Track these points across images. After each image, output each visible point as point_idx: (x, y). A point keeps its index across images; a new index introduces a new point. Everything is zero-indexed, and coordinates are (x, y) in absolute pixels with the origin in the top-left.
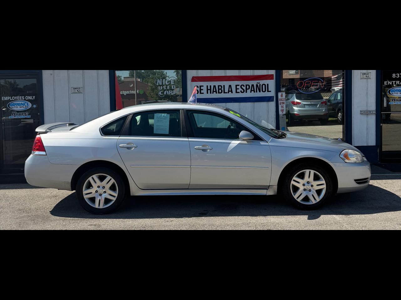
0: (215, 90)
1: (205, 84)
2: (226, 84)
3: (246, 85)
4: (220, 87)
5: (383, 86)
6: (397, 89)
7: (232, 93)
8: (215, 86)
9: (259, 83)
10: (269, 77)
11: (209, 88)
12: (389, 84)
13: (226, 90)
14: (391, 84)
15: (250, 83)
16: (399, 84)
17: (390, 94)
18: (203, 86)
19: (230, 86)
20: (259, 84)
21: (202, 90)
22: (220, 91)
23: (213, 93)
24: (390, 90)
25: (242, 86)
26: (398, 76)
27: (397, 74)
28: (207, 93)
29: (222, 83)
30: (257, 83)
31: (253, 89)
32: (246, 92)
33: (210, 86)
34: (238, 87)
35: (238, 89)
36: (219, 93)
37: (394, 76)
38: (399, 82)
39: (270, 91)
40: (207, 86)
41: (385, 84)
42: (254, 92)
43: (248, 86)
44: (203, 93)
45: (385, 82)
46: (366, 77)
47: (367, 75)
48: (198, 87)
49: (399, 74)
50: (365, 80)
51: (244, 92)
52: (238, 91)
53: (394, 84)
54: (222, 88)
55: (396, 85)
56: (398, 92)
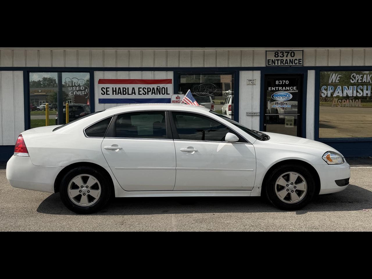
0: (119, 92)
1: (111, 86)
2: (130, 86)
4: (124, 89)
5: (268, 91)
6: (280, 94)
7: (135, 94)
8: (119, 88)
9: (159, 86)
10: (168, 81)
11: (114, 90)
12: (272, 90)
13: (130, 92)
14: (274, 89)
15: (151, 86)
16: (281, 89)
17: (273, 98)
18: (109, 88)
19: (133, 89)
20: (159, 88)
21: (109, 91)
22: (125, 93)
23: (118, 94)
24: (273, 95)
25: (144, 89)
26: (281, 83)
27: (280, 81)
28: (113, 94)
29: (126, 86)
30: (157, 86)
31: (153, 92)
32: (148, 94)
33: (116, 88)
34: (140, 90)
35: (141, 91)
36: (123, 94)
37: (277, 82)
38: (281, 88)
39: (169, 94)
40: (113, 88)
41: (269, 90)
42: (155, 94)
43: (149, 89)
44: (109, 94)
45: (269, 88)
46: (252, 83)
47: (253, 82)
48: (104, 89)
49: (281, 81)
50: (251, 86)
51: (146, 94)
52: (140, 93)
53: (277, 89)
54: (126, 90)
55: (279, 91)
56: (280, 97)
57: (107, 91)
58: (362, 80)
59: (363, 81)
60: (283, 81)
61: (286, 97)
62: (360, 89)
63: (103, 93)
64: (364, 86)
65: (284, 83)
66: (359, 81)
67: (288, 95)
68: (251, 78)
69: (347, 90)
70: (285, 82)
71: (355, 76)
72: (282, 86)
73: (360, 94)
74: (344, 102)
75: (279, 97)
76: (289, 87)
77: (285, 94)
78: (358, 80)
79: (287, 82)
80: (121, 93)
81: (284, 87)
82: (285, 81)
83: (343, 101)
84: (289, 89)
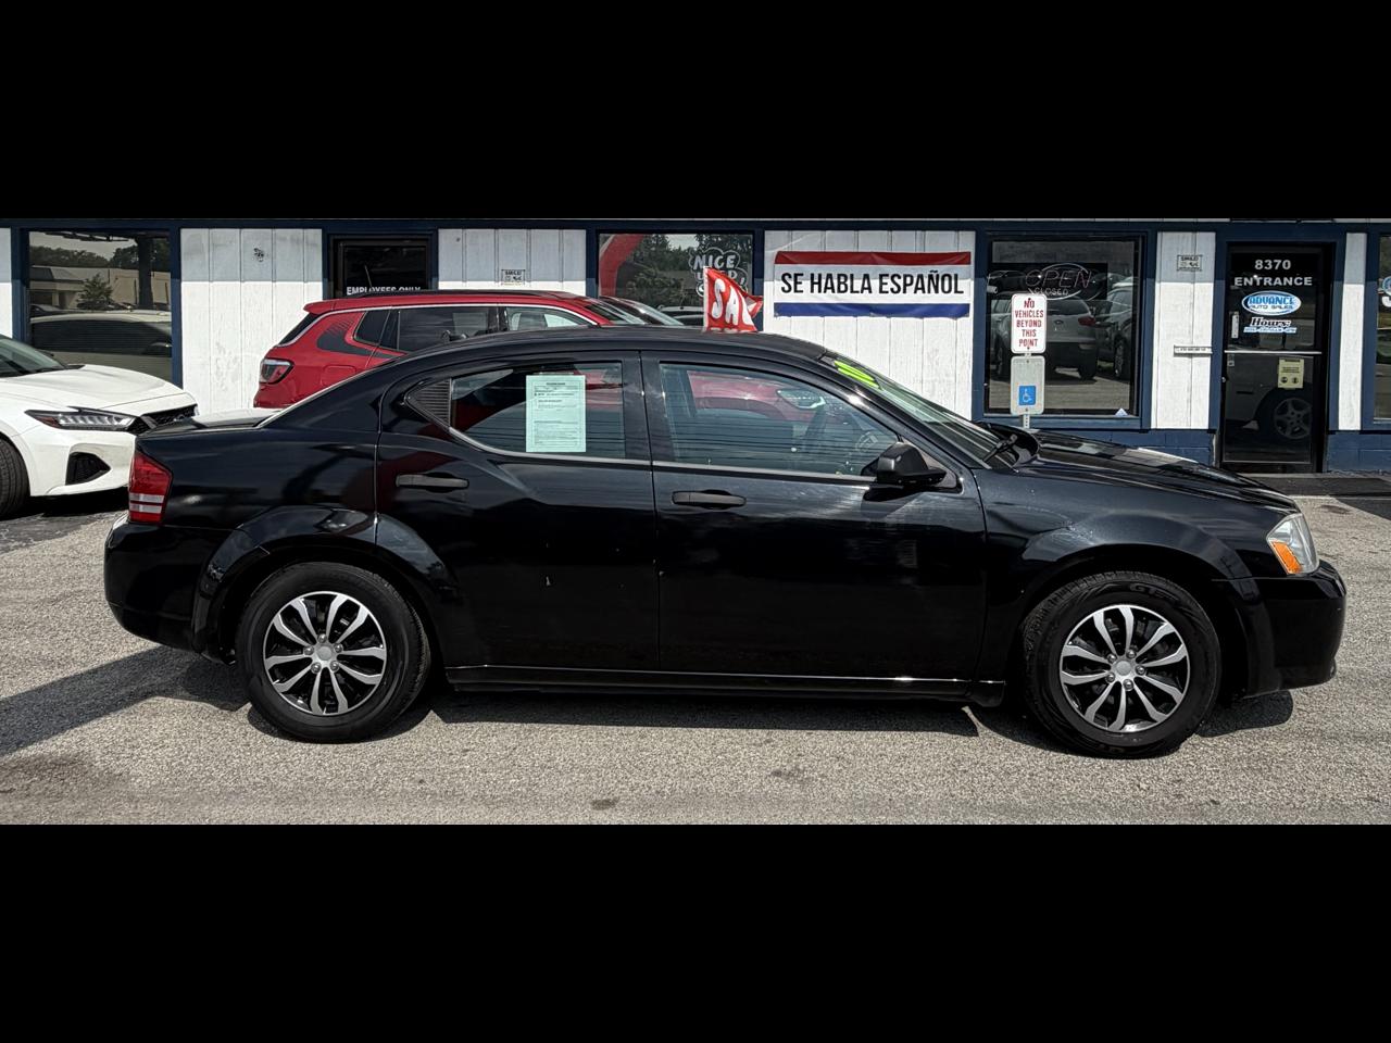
0: (829, 286)
1: (808, 269)
2: (857, 271)
3: (905, 276)
4: (842, 280)
5: (1233, 287)
6: (1265, 296)
7: (870, 292)
8: (829, 276)
9: (937, 271)
10: (961, 258)
11: (816, 280)
12: (1245, 284)
13: (857, 287)
14: (1251, 284)
15: (915, 270)
16: (1270, 284)
17: (1246, 307)
18: (802, 275)
19: (866, 277)
20: (935, 275)
21: (801, 283)
22: (843, 287)
23: (825, 292)
24: (1247, 299)
25: (896, 278)
26: (1268, 266)
27: (1266, 261)
28: (812, 291)
29: (847, 269)
30: (931, 272)
31: (920, 286)
32: (905, 292)
33: (820, 276)
34: (885, 279)
35: (886, 284)
36: (839, 291)
37: (1259, 264)
38: (1270, 280)
39: (962, 292)
40: (812, 275)
41: (1236, 284)
42: (924, 292)
43: (908, 280)
44: (802, 292)
45: (1236, 279)
46: (1190, 266)
47: (1194, 262)
48: (790, 277)
49: (1271, 261)
50: (1189, 272)
51: (898, 292)
52: (885, 288)
53: (1258, 284)
54: (846, 280)
55: (1262, 288)
56: (1267, 304)
57: (796, 283)
60: (1275, 261)
61: (1283, 306)
63: (787, 288)
65: (1277, 268)
67: (1288, 301)
68: (1189, 253)
70: (1281, 264)
72: (1273, 274)
75: (1263, 304)
76: (1291, 278)
77: (1280, 297)
79: (1287, 265)
80: (832, 288)
81: (1278, 279)
82: (1279, 261)
84: (1290, 283)
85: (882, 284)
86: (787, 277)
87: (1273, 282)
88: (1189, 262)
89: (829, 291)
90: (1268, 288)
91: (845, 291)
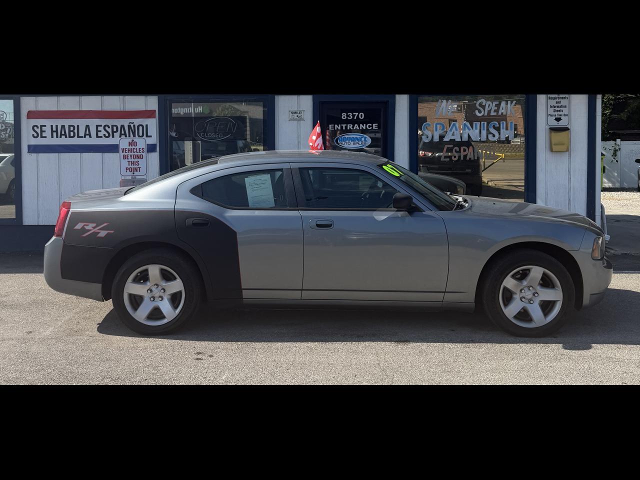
0: (63, 133)
1: (48, 123)
2: (82, 123)
3: (113, 126)
4: (72, 128)
5: (328, 131)
6: (349, 136)
7: (90, 137)
8: (63, 127)
9: (133, 123)
10: (149, 114)
11: (54, 129)
12: (336, 129)
13: (82, 134)
14: (339, 128)
15: (119, 122)
16: (352, 128)
17: (338, 144)
18: (45, 126)
19: (87, 127)
20: (132, 125)
21: (45, 131)
22: (72, 134)
23: (61, 137)
24: (338, 139)
25: (107, 128)
26: (350, 117)
27: (349, 114)
28: (52, 137)
29: (75, 122)
30: (130, 123)
31: (123, 132)
32: (113, 137)
33: (57, 126)
34: (100, 128)
35: (100, 131)
36: (70, 137)
37: (344, 116)
38: (352, 125)
39: (151, 136)
40: (52, 126)
41: (330, 129)
42: (126, 136)
43: (115, 128)
44: (46, 137)
45: (330, 125)
46: (297, 118)
47: (299, 115)
48: (38, 127)
49: (351, 114)
50: (296, 122)
51: (109, 136)
52: (100, 134)
53: (344, 128)
54: (74, 129)
55: (348, 131)
56: (350, 142)
57: (42, 131)
58: (497, 111)
59: (500, 113)
60: (354, 114)
61: (360, 143)
62: (494, 127)
63: (36, 135)
64: (501, 122)
65: (355, 118)
66: (493, 113)
67: (363, 139)
68: (295, 109)
69: (469, 130)
70: (358, 115)
71: (484, 104)
72: (353, 122)
73: (494, 136)
74: (465, 150)
75: (347, 142)
76: (365, 125)
77: (358, 137)
78: (489, 112)
79: (362, 116)
80: (65, 134)
81: (356, 125)
82: (357, 114)
83: (462, 150)
84: (364, 128)
85: (98, 131)
86: (35, 128)
87: (353, 127)
88: (296, 115)
89: (63, 137)
90: (350, 131)
91: (74, 136)
